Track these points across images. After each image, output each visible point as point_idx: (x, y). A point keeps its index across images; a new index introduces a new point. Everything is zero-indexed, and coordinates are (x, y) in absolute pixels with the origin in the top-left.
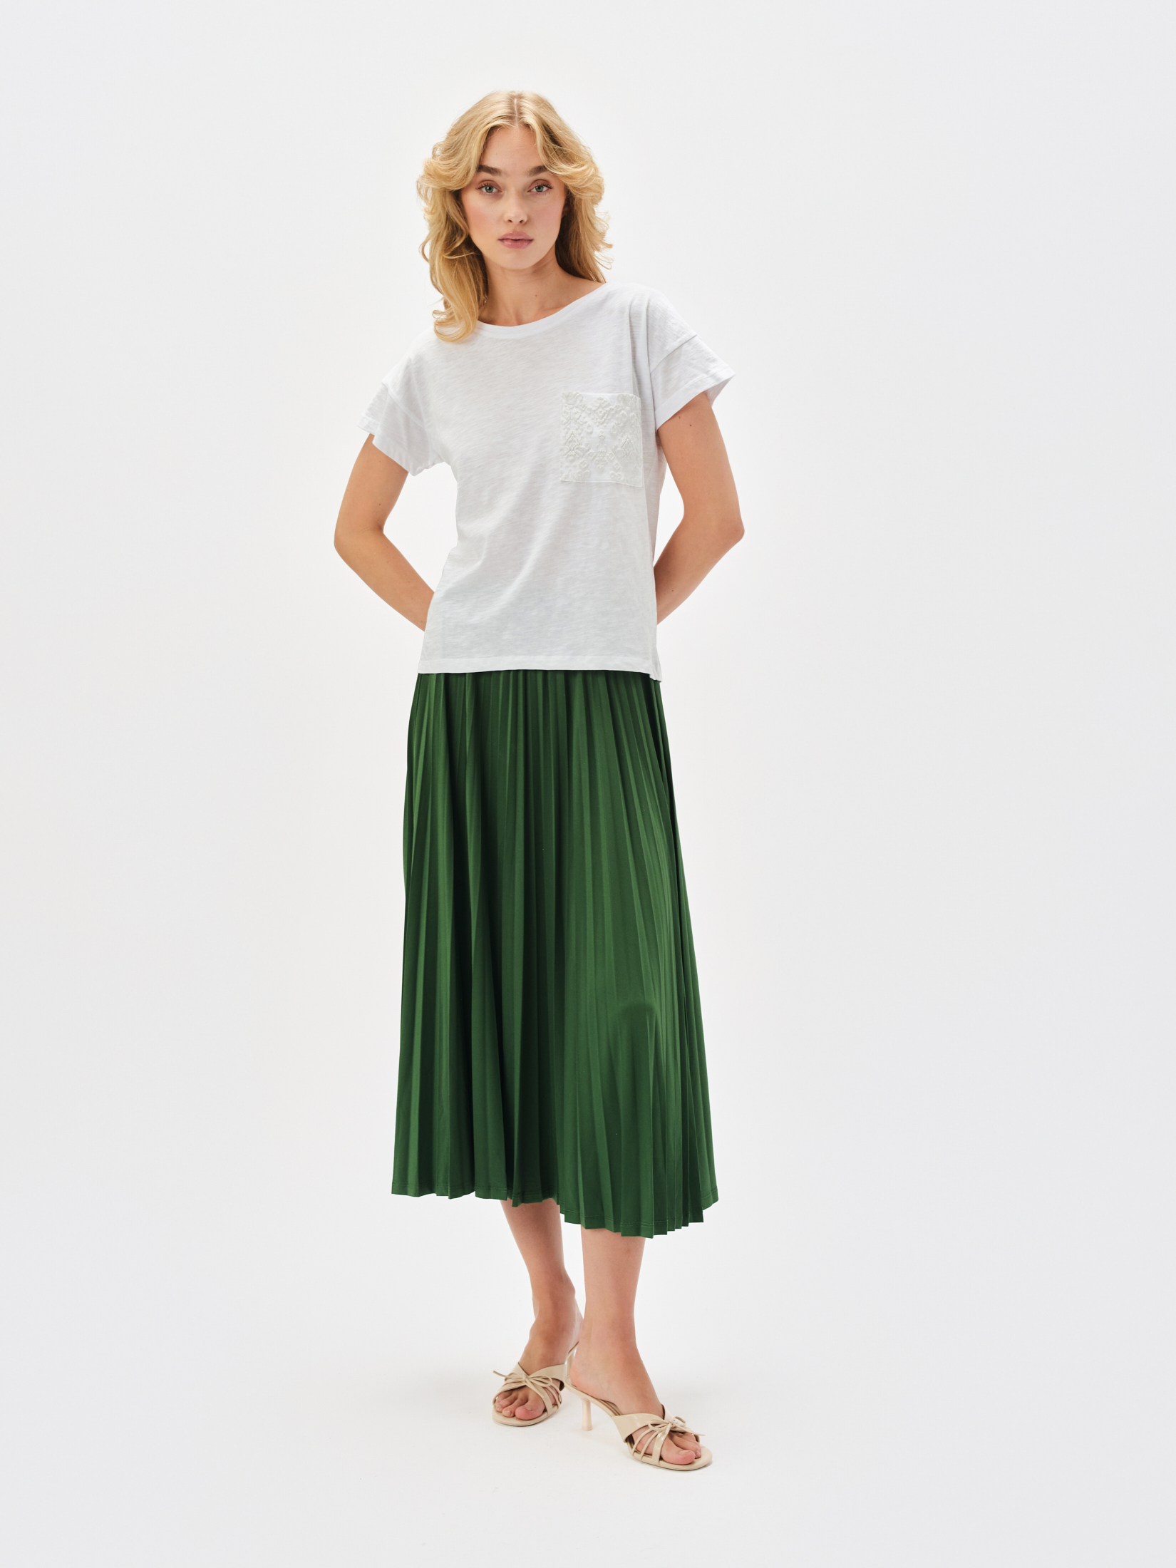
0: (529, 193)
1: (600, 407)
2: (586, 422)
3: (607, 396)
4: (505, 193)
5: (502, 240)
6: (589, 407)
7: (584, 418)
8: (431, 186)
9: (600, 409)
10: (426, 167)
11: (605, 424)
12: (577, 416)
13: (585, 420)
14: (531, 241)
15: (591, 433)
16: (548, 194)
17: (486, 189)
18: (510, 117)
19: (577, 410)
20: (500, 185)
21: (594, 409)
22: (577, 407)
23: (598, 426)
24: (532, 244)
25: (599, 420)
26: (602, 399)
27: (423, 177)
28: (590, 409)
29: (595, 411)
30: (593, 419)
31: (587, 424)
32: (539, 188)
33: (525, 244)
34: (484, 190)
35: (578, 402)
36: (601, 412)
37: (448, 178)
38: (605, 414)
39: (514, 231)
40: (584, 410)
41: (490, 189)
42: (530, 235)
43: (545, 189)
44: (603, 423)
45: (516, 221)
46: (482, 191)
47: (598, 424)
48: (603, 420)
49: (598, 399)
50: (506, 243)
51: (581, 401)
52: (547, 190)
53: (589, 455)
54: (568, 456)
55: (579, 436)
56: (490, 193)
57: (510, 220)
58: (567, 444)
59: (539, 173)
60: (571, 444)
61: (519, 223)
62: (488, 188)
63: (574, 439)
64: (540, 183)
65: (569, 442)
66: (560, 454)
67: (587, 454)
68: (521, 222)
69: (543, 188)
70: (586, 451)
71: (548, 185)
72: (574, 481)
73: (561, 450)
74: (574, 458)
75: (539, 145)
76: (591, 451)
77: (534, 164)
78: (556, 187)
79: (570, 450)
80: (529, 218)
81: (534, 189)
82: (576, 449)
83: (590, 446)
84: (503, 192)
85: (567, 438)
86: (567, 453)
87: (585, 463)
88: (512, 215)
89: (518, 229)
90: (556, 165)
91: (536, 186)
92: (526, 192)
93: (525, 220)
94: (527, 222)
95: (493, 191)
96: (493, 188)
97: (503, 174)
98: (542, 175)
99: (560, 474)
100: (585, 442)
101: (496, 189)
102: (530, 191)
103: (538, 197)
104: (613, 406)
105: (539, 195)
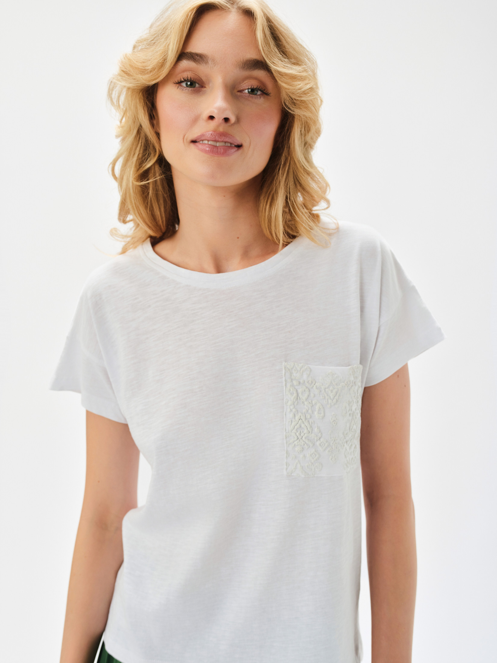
0: (239, 94)
2: (316, 404)
3: (338, 370)
4: (207, 89)
5: (196, 142)
6: (317, 384)
7: (314, 398)
9: (331, 388)
11: (337, 406)
12: (305, 396)
13: (314, 401)
14: (239, 147)
16: (262, 100)
17: (187, 84)
19: (304, 387)
20: (204, 79)
24: (240, 151)
25: (330, 401)
28: (320, 388)
29: (325, 389)
30: (323, 399)
32: (253, 91)
34: (184, 84)
35: (305, 377)
36: (332, 391)
39: (215, 131)
40: (312, 388)
42: (238, 139)
43: (259, 93)
44: (334, 404)
45: (219, 118)
46: (182, 87)
47: (329, 405)
48: (334, 400)
49: (328, 374)
50: (200, 146)
51: (309, 375)
52: (261, 95)
53: (320, 445)
54: (295, 445)
55: (309, 422)
56: (190, 89)
57: (211, 118)
58: (294, 431)
59: (255, 69)
60: (299, 431)
61: (224, 121)
62: (189, 83)
63: (303, 426)
64: (254, 84)
65: (296, 427)
66: (285, 442)
67: (318, 443)
68: (226, 120)
69: (257, 92)
70: (317, 441)
71: (264, 90)
72: (303, 476)
73: (286, 438)
74: (303, 448)
75: (259, 35)
76: (322, 440)
77: (252, 55)
78: (271, 95)
79: (298, 438)
80: (238, 120)
81: (247, 91)
82: (305, 438)
83: (322, 434)
84: (206, 86)
85: (293, 424)
86: (294, 442)
87: (316, 455)
88: (216, 111)
89: (221, 129)
90: (276, 60)
91: (250, 87)
92: (236, 91)
93: (233, 119)
94: (234, 123)
95: (195, 87)
96: (195, 82)
97: (210, 62)
98: (260, 74)
99: (285, 467)
100: (316, 430)
101: (198, 83)
102: (241, 91)
103: (250, 99)
104: (344, 382)
105: (252, 97)
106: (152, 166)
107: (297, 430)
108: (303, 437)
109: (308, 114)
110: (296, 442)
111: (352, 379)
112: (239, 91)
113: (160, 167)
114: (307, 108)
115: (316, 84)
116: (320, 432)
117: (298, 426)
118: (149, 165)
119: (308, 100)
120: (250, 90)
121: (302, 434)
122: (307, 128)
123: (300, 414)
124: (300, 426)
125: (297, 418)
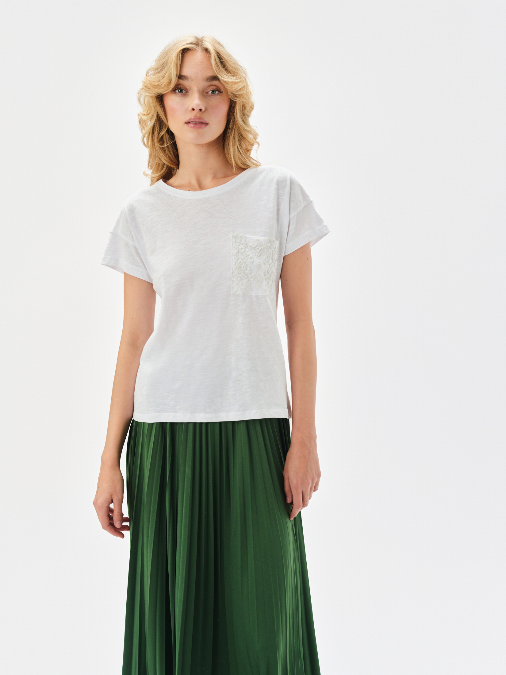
0: (206, 94)
1: (258, 245)
2: (249, 255)
3: (262, 239)
4: (190, 93)
5: (188, 123)
6: (250, 245)
7: (248, 252)
8: (147, 94)
9: (258, 247)
10: (143, 82)
11: (261, 257)
12: (243, 250)
13: (248, 254)
14: (207, 124)
15: (253, 262)
16: (218, 96)
17: (178, 91)
18: (196, 44)
19: (243, 246)
20: (188, 88)
21: (254, 246)
22: (242, 244)
23: (257, 258)
24: (208, 127)
25: (257, 254)
26: (259, 240)
27: (143, 89)
28: (251, 247)
29: (254, 248)
30: (253, 253)
31: (250, 256)
32: (213, 92)
33: (204, 126)
34: (177, 91)
35: (243, 241)
36: (258, 249)
37: (158, 87)
38: (261, 250)
39: (195, 116)
40: (247, 247)
41: (181, 91)
42: (207, 120)
43: (217, 92)
44: (259, 256)
45: (197, 109)
46: (176, 92)
47: (256, 256)
48: (260, 254)
49: (256, 240)
50: (190, 125)
51: (245, 240)
52: (218, 93)
53: (251, 277)
54: (237, 277)
55: (245, 264)
56: (181, 94)
57: (193, 109)
58: (237, 269)
59: (213, 81)
60: (239, 270)
61: (199, 111)
62: (180, 90)
63: (241, 266)
64: (214, 88)
65: (238, 267)
66: (232, 275)
67: (250, 276)
68: (201, 110)
69: (216, 92)
70: (249, 275)
71: (219, 90)
72: (242, 294)
73: (232, 273)
74: (241, 279)
75: (213, 62)
76: (252, 274)
77: (210, 74)
78: (223, 92)
79: (239, 273)
80: (206, 109)
81: (210, 92)
82: (243, 273)
83: (252, 271)
84: (189, 92)
85: (236, 265)
86: (237, 275)
87: (249, 283)
88: (195, 106)
89: (198, 116)
90: (223, 75)
91: (211, 90)
92: (205, 93)
93: (203, 109)
94: (204, 111)
95: (182, 93)
96: (183, 90)
97: (189, 80)
98: (216, 83)
99: (232, 289)
100: (249, 268)
101: (185, 90)
102: (207, 93)
103: (212, 97)
104: (265, 246)
105: (213, 96)
106: (164, 134)
107: (238, 269)
108: (242, 272)
109: (244, 100)
110: (238, 275)
111: (269, 245)
112: (206, 93)
113: (168, 134)
114: (243, 98)
115: (247, 83)
116: (251, 270)
117: (239, 266)
118: (162, 133)
119: (243, 94)
120: (212, 91)
121: (241, 271)
122: (244, 107)
123: (240, 260)
124: (240, 267)
125: (239, 262)
